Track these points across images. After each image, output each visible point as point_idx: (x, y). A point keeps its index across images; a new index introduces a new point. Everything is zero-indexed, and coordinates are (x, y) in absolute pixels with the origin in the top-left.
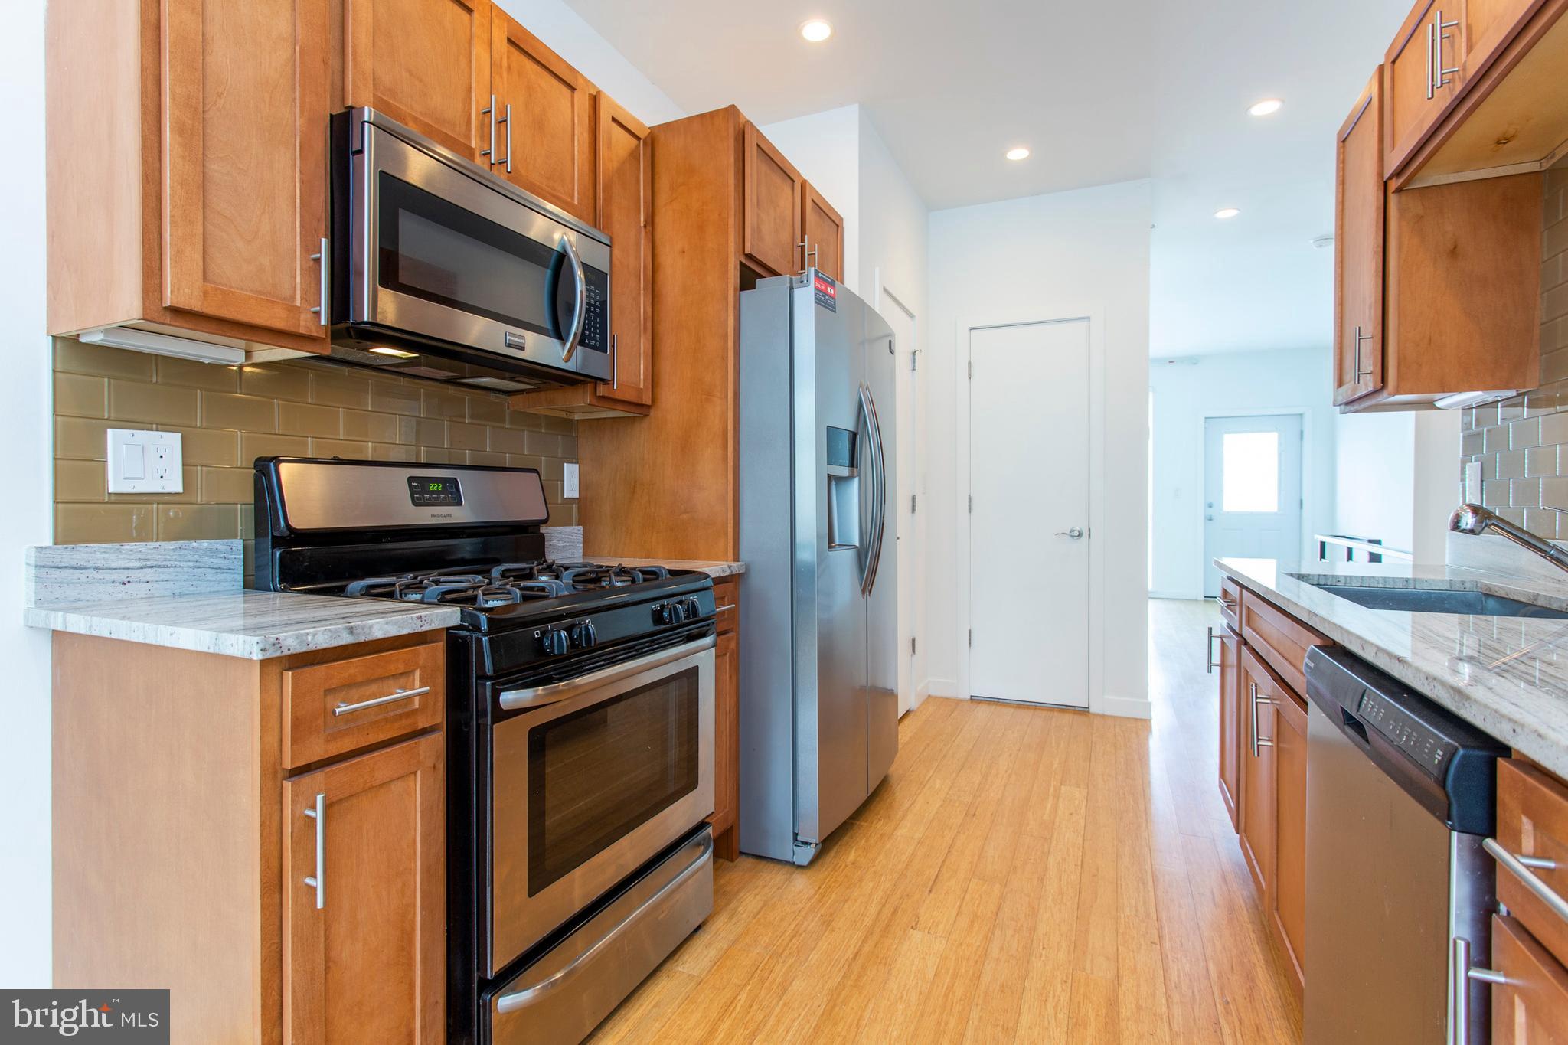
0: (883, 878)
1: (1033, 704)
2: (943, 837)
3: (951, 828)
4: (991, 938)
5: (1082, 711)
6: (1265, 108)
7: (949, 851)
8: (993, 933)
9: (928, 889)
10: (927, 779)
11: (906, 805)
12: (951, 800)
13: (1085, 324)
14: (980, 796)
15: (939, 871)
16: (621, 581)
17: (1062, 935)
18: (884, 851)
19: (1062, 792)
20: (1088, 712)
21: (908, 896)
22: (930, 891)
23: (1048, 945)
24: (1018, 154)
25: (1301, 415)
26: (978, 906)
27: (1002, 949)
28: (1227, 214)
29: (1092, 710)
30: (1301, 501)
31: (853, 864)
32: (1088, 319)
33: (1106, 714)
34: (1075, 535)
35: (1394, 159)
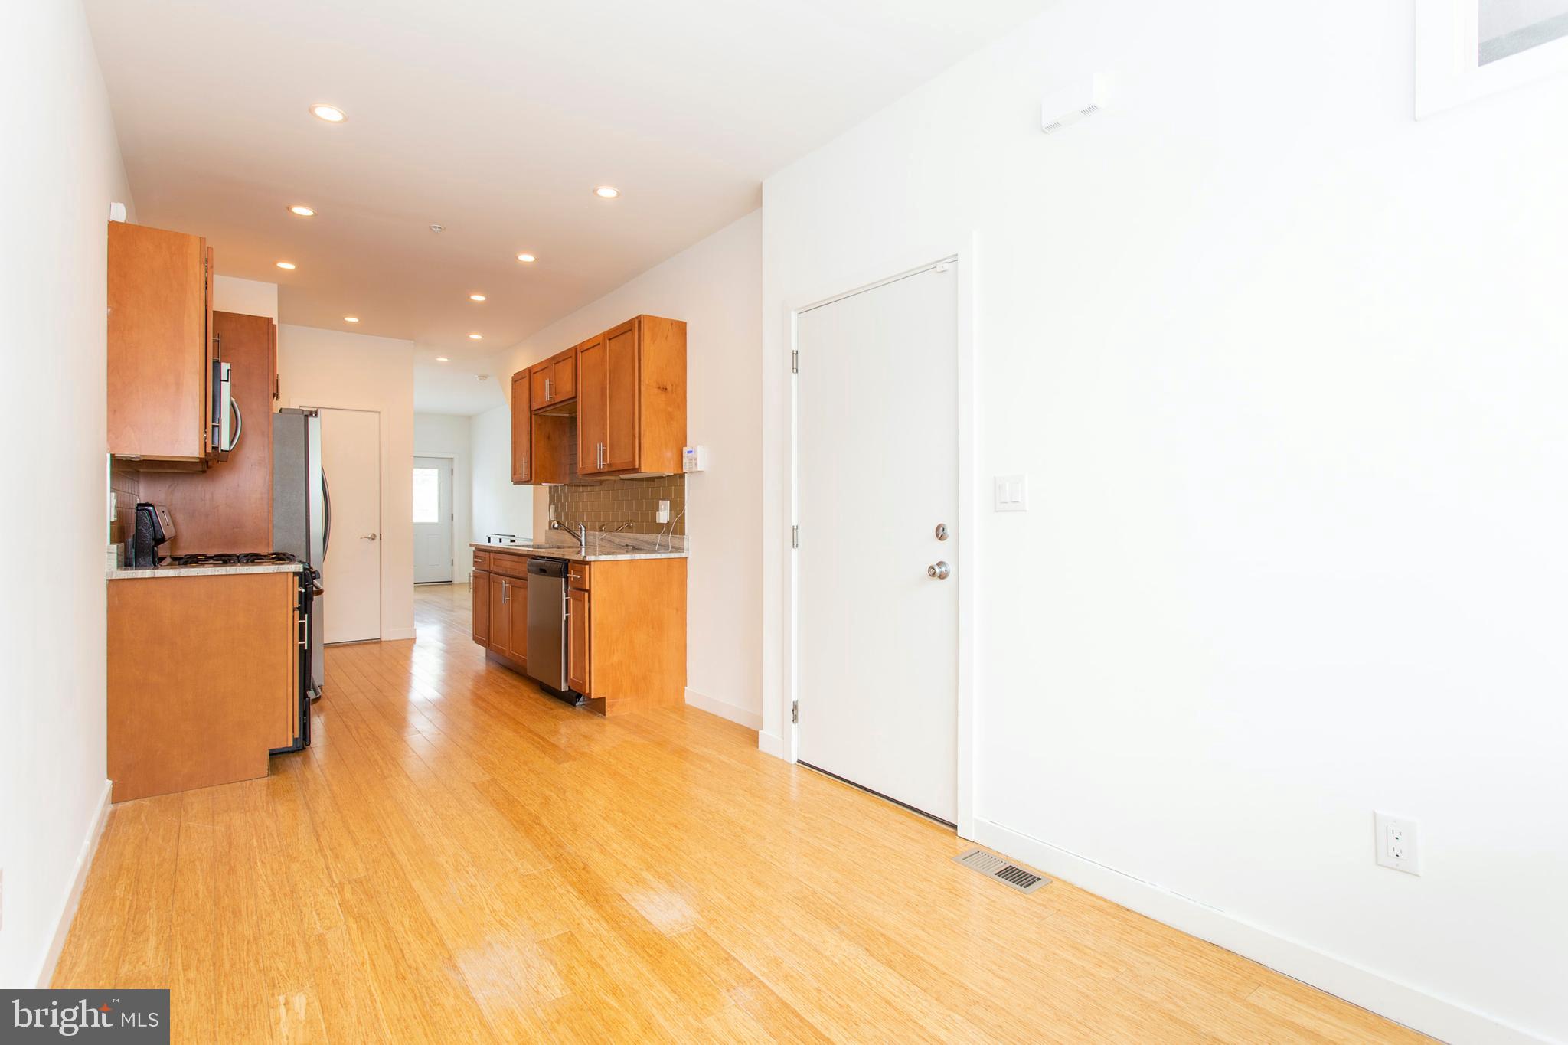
5: (377, 641)
6: (476, 336)
13: (377, 414)
20: (380, 641)
25: (452, 459)
28: (443, 359)
29: (383, 639)
30: (452, 515)
32: (379, 412)
33: (391, 640)
34: (373, 538)
35: (535, 406)
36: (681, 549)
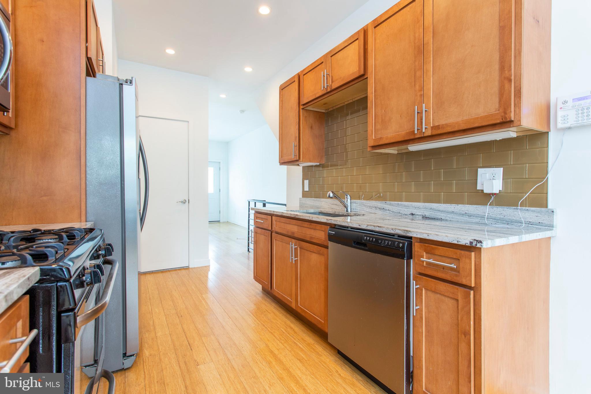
0: (169, 354)
1: (167, 270)
2: (178, 329)
3: (177, 324)
4: (225, 353)
5: (187, 268)
6: (248, 69)
7: (185, 333)
8: (225, 352)
9: (190, 349)
10: (150, 310)
11: (151, 323)
12: (168, 314)
13: (187, 123)
14: (178, 309)
15: (188, 341)
16: (53, 239)
17: (243, 341)
18: (159, 344)
19: (204, 297)
20: (189, 268)
21: (185, 355)
22: (191, 349)
23: (243, 346)
24: (170, 51)
25: (220, 162)
26: (212, 346)
27: (232, 355)
28: (223, 96)
29: (190, 267)
30: (220, 189)
31: (150, 356)
33: (195, 267)
34: (184, 202)
35: (304, 100)
36: (550, 227)
